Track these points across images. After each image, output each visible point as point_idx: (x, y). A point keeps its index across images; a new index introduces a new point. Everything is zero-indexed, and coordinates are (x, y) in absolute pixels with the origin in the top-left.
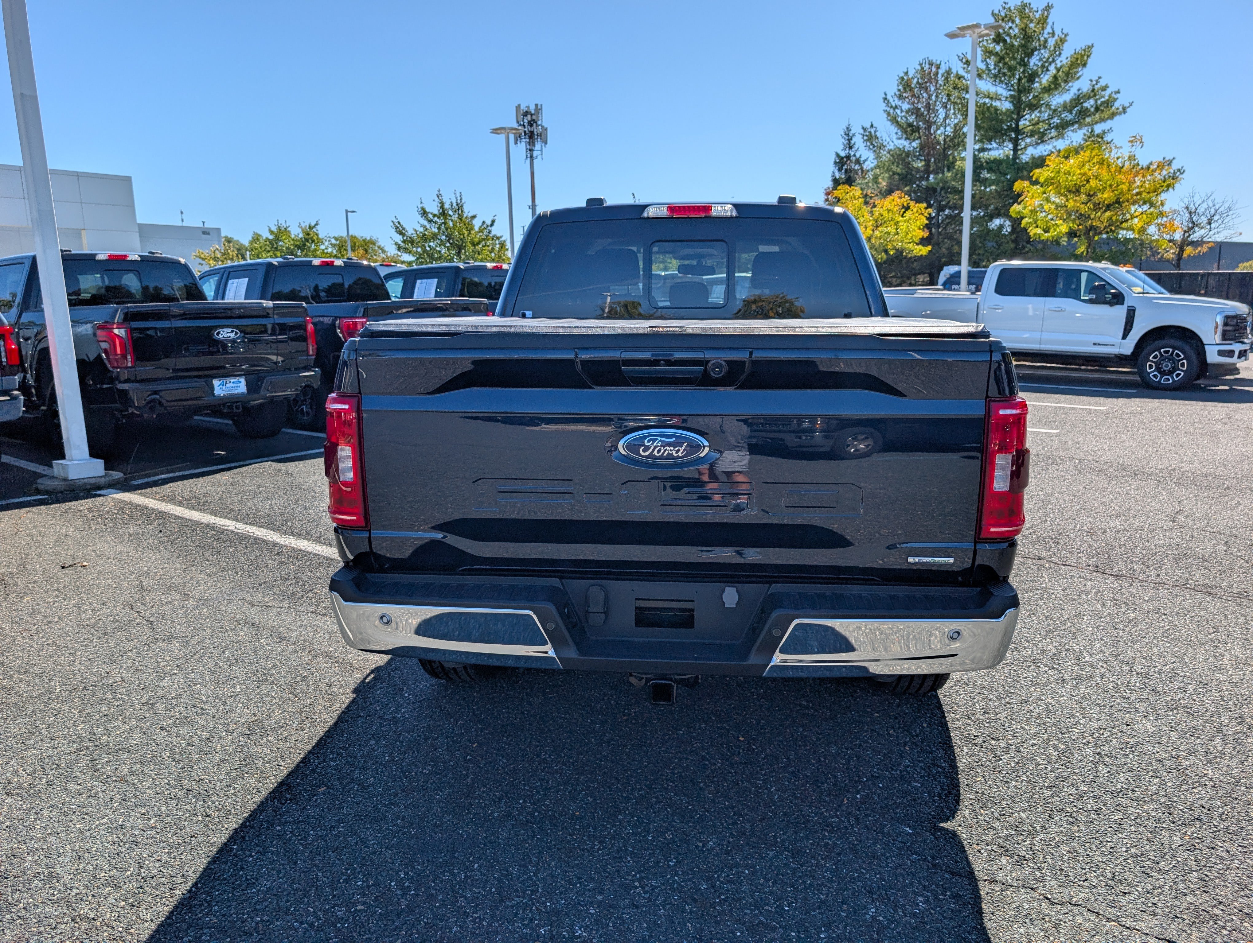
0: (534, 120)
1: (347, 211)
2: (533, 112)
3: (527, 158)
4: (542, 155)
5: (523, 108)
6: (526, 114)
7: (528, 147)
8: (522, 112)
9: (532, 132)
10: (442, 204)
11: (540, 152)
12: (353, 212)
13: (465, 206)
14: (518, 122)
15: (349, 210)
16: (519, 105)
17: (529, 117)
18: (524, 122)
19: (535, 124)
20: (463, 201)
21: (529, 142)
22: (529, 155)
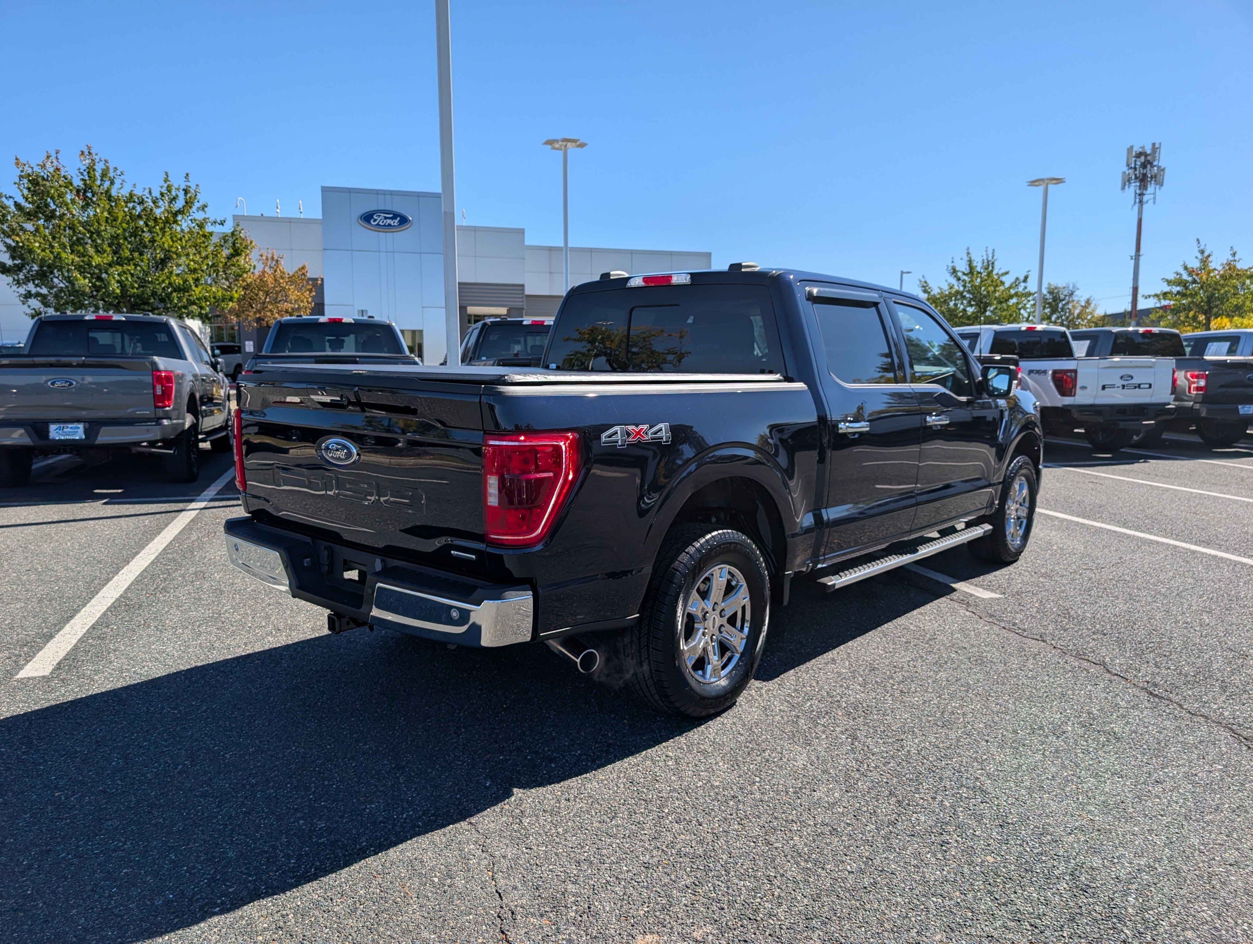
0: (1149, 161)
1: (902, 273)
2: (1149, 152)
3: (1135, 203)
4: (1154, 198)
5: (1137, 149)
6: (1139, 155)
7: (1138, 192)
8: (1134, 154)
9: (1145, 175)
10: (970, 262)
11: (1152, 196)
12: (908, 273)
13: (996, 264)
14: (1128, 165)
15: (905, 271)
16: (1132, 147)
17: (1142, 159)
18: (1135, 165)
19: (1149, 166)
20: (995, 258)
21: (1140, 186)
22: (1137, 200)
